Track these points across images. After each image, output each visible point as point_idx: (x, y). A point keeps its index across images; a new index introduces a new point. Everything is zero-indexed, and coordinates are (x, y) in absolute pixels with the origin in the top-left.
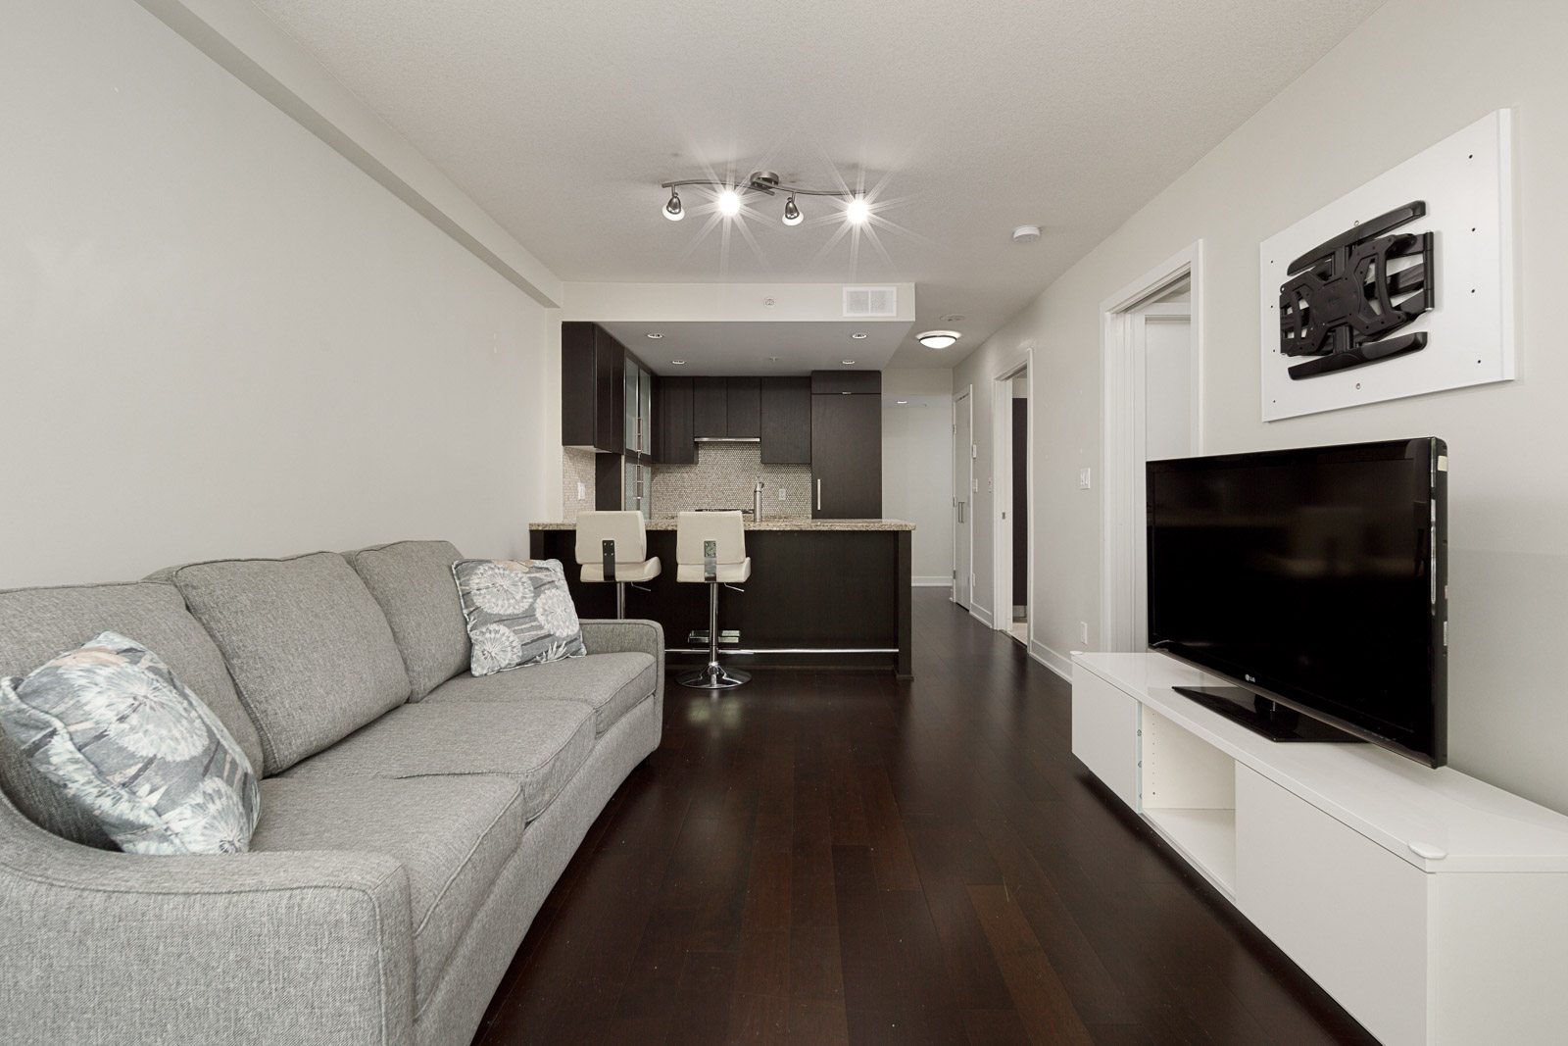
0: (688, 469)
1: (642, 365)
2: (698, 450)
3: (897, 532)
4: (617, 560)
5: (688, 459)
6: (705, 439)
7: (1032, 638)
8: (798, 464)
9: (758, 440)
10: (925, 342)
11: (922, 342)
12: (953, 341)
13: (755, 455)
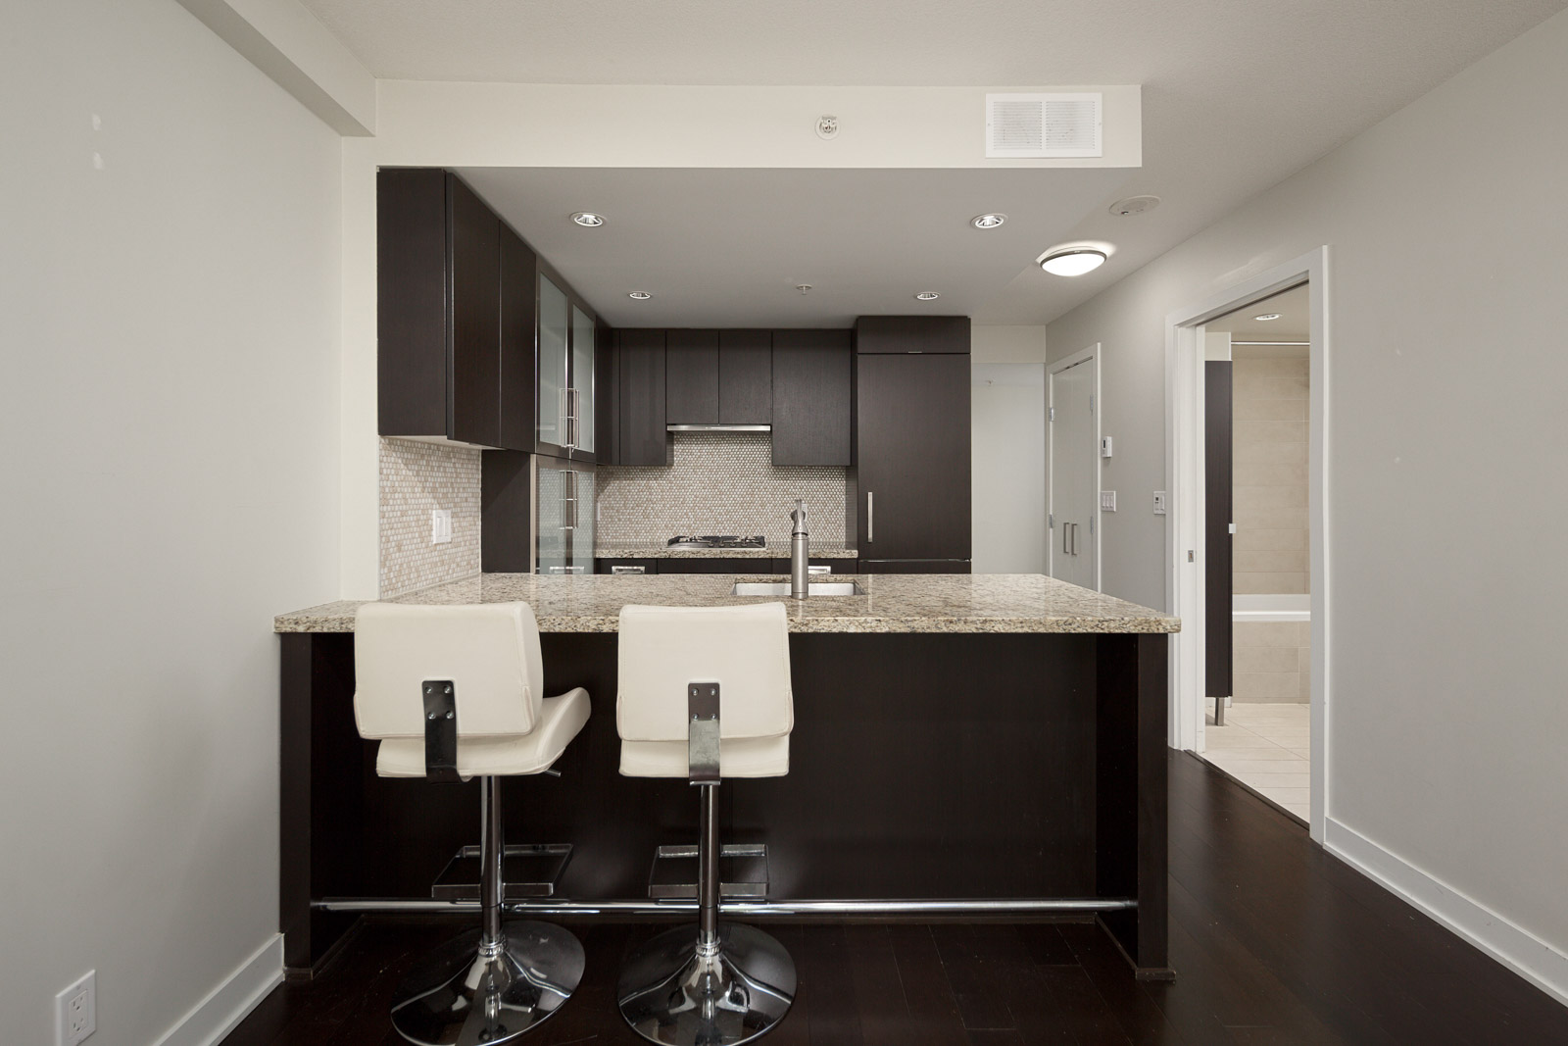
0: (657, 474)
1: (574, 298)
2: (673, 444)
3: (1131, 638)
4: (462, 729)
5: (658, 459)
6: (683, 428)
7: (1327, 814)
8: (827, 467)
9: (768, 428)
10: (1051, 267)
11: (1045, 266)
12: (1102, 259)
13: (760, 453)
